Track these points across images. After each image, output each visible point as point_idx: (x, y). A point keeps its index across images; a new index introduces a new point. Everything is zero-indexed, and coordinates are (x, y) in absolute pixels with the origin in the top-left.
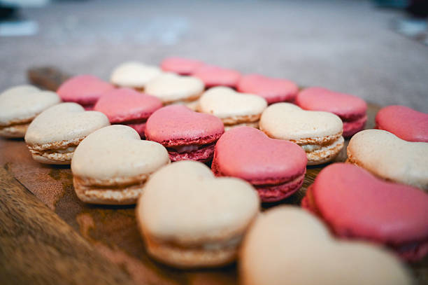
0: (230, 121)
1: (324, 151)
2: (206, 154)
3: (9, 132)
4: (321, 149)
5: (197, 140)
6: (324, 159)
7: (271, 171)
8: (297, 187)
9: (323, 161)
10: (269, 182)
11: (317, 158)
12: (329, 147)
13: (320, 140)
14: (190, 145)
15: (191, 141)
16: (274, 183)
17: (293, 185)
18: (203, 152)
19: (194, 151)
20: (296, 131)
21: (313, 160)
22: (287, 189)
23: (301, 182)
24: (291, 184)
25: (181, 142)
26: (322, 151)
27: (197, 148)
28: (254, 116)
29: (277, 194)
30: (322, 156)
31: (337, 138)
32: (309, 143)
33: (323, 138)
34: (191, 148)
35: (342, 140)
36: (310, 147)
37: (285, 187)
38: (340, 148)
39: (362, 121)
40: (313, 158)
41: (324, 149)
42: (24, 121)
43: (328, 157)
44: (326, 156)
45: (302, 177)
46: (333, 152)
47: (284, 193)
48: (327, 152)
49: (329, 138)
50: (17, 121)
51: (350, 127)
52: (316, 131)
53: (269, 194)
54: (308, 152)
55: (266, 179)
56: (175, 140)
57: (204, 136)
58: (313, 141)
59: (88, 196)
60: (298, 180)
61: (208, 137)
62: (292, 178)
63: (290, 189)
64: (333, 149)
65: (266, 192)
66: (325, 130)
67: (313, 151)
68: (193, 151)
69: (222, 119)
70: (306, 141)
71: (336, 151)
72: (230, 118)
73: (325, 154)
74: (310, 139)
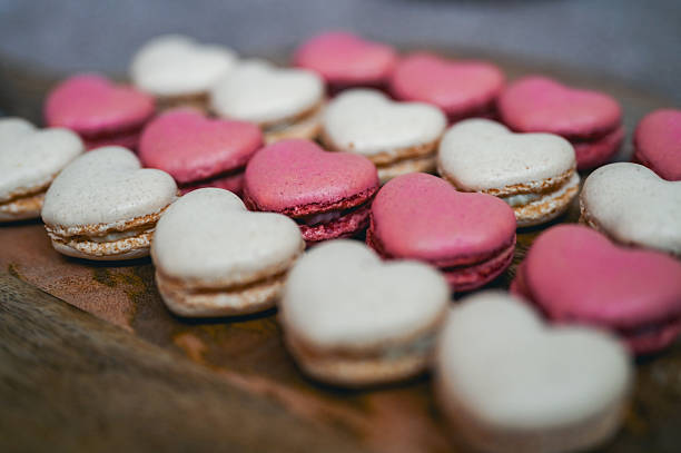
0: (384, 160)
1: (547, 203)
2: (352, 224)
3: (8, 212)
4: (540, 200)
5: (338, 202)
6: (547, 215)
7: (462, 245)
8: (502, 265)
9: (545, 219)
10: (461, 261)
11: (535, 215)
12: (555, 195)
13: (538, 185)
14: (327, 212)
15: (329, 205)
16: (468, 261)
17: (497, 264)
18: (347, 221)
19: (335, 220)
20: (498, 175)
21: (529, 219)
22: (487, 270)
23: (509, 257)
24: (493, 262)
25: (314, 209)
26: (543, 202)
27: (338, 215)
28: (424, 147)
29: (474, 278)
30: (544, 211)
31: (566, 178)
32: (520, 193)
33: (542, 183)
34: (329, 217)
35: (576, 180)
36: (522, 199)
37: (484, 268)
38: (572, 194)
39: (613, 139)
40: (528, 216)
41: (546, 199)
42: (33, 190)
43: (553, 211)
44: (549, 211)
45: (510, 250)
46: (561, 203)
47: (485, 276)
48: (551, 204)
49: (551, 182)
50: (23, 192)
51: (593, 152)
52: (530, 170)
53: (461, 279)
54: (519, 206)
55: (456, 258)
56: (303, 207)
57: (349, 195)
58: (526, 189)
59: (191, 306)
60: (505, 255)
61: (355, 196)
62: (495, 254)
63: (493, 270)
64: (560, 198)
65: (457, 277)
66: (544, 168)
67: (528, 203)
68: (332, 220)
69: (370, 157)
70: (514, 190)
71: (567, 200)
72: (383, 154)
73: (547, 208)
74: (521, 185)
